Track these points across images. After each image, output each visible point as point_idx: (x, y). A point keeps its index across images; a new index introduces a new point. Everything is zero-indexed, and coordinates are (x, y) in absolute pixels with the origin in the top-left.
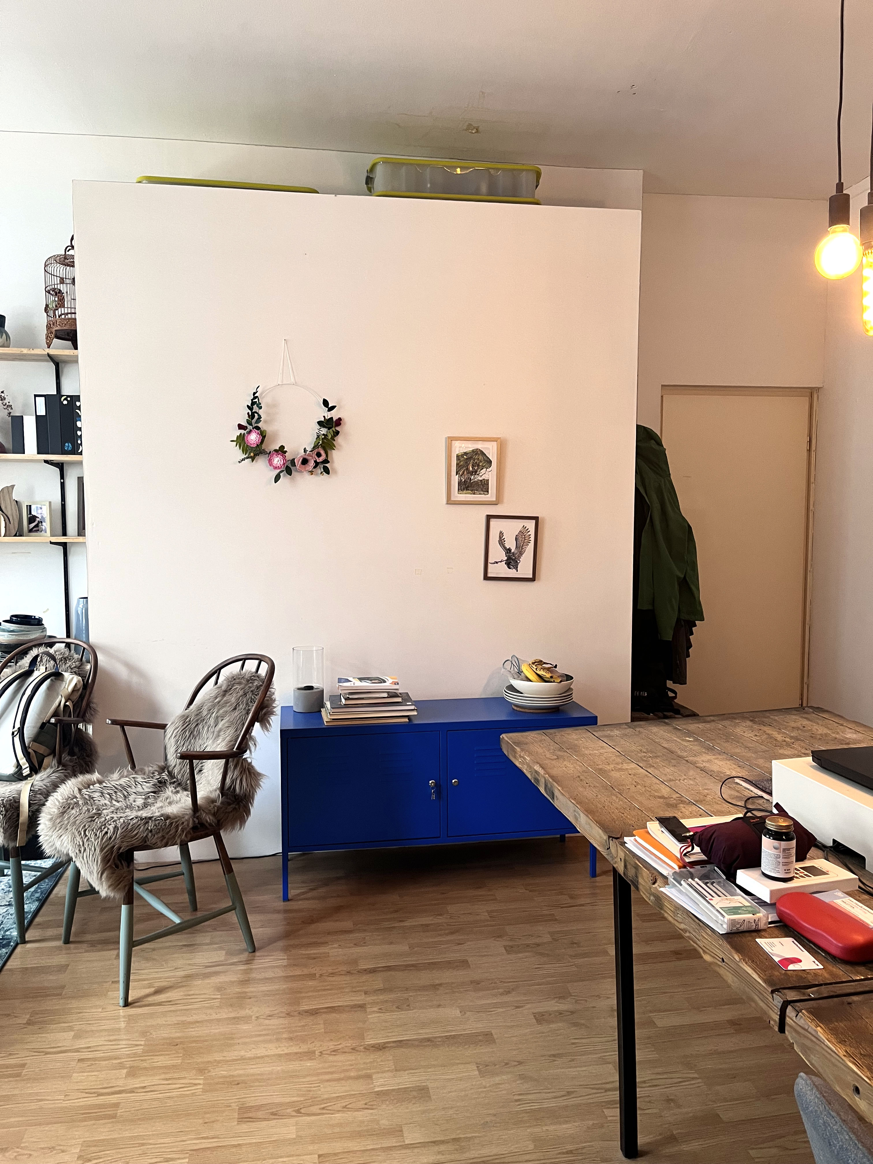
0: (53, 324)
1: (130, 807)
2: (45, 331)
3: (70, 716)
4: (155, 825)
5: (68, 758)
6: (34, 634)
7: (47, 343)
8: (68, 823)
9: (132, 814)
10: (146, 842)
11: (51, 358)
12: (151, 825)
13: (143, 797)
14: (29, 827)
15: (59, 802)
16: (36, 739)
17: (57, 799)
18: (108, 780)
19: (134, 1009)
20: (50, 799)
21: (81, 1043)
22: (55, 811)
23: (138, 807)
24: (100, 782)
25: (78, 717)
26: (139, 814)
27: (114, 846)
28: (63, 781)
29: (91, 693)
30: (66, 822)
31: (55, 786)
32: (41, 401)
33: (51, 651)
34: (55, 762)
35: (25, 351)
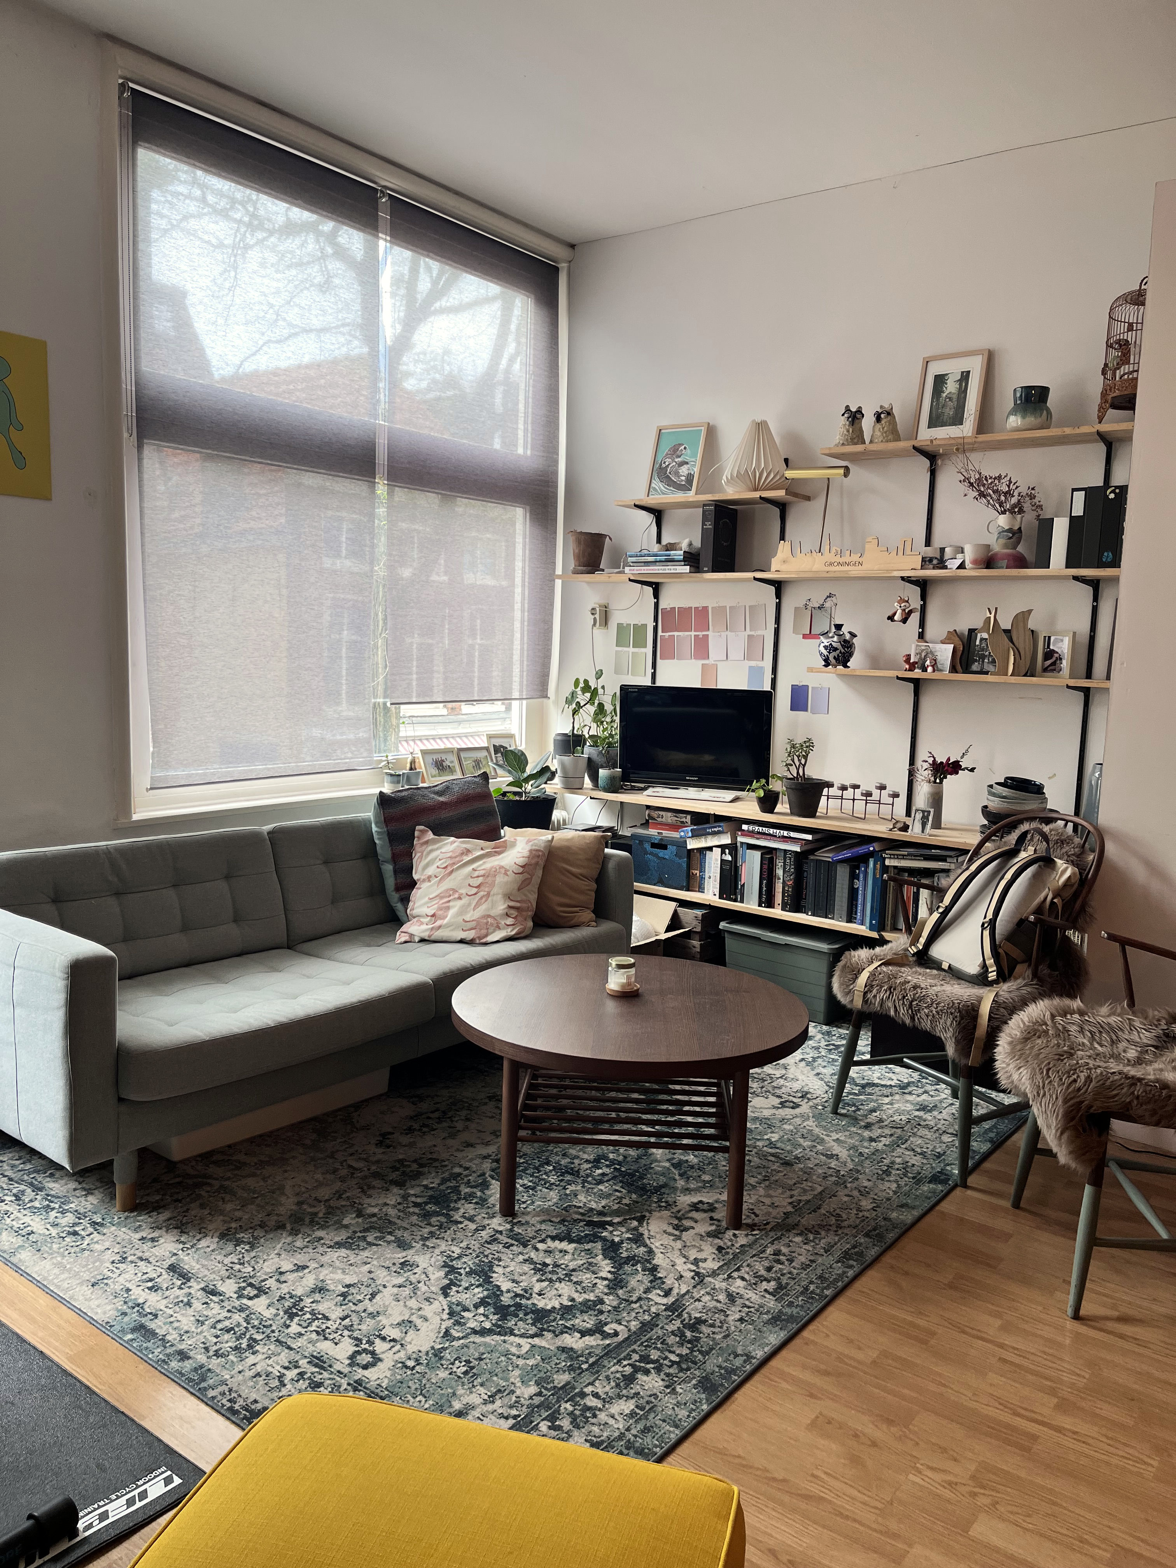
0: (1110, 390)
1: (1117, 1057)
2: (1099, 401)
3: (1057, 918)
4: (1145, 1091)
5: (1046, 971)
6: (1031, 805)
7: (1099, 417)
8: (1030, 1054)
9: (1114, 1066)
10: (1128, 1110)
11: (1102, 437)
12: (1139, 1090)
13: (1139, 1049)
14: (985, 1045)
15: (1024, 1024)
16: (1011, 937)
17: (1022, 1021)
18: (1093, 1014)
19: (1085, 1327)
20: (1015, 1017)
21: (1008, 1340)
22: (1017, 1033)
23: (1129, 1060)
24: (1082, 1013)
25: (1067, 920)
26: (1126, 1069)
27: (1083, 1102)
28: (1034, 1000)
29: (1089, 891)
30: (1028, 1052)
31: (1023, 1003)
32: (1080, 497)
33: (1046, 829)
34: (1029, 973)
35: (1068, 431)
